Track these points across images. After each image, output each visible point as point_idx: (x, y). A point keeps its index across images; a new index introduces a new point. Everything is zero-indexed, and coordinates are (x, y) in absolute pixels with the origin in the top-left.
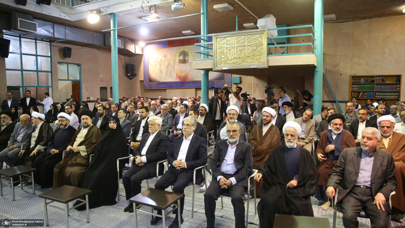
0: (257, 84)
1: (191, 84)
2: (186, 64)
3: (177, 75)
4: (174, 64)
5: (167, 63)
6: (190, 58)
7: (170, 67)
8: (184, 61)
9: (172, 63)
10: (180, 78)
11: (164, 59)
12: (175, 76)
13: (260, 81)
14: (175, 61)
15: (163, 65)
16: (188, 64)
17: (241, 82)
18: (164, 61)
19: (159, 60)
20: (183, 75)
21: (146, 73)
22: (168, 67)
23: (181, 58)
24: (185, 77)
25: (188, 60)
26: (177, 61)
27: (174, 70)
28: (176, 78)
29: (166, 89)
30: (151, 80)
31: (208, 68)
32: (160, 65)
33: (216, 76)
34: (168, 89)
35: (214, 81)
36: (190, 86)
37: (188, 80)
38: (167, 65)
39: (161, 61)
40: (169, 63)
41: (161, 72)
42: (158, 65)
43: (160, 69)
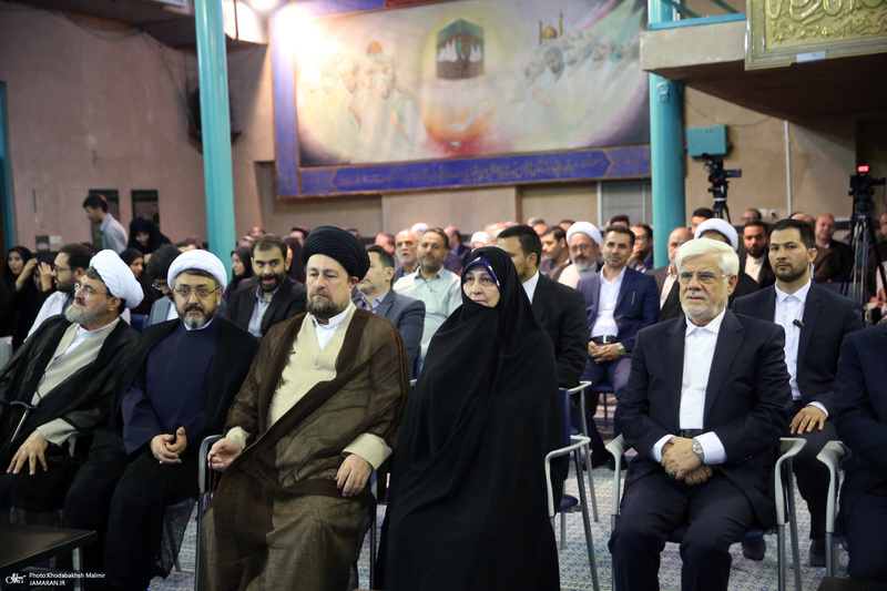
0: (806, 156)
1: (496, 169)
2: (471, 81)
3: (430, 131)
4: (418, 84)
5: (381, 80)
6: (491, 55)
7: (396, 95)
8: (461, 70)
9: (405, 79)
10: (444, 142)
11: (367, 62)
12: (422, 136)
13: (820, 139)
14: (418, 69)
15: (363, 92)
16: (480, 80)
17: (730, 148)
18: (371, 72)
19: (347, 66)
20: (460, 128)
21: (287, 128)
22: (387, 96)
23: (450, 54)
24: (470, 141)
25: (481, 62)
26: (430, 67)
27: (417, 109)
28: (426, 145)
29: (378, 197)
30: (308, 158)
31: (718, 59)
32: (353, 90)
33: (616, 129)
34: (392, 194)
35: (604, 150)
36: (495, 177)
37: (484, 153)
38: (385, 89)
39: (355, 72)
40: (394, 80)
41: (358, 119)
42: (341, 90)
43: (351, 109)
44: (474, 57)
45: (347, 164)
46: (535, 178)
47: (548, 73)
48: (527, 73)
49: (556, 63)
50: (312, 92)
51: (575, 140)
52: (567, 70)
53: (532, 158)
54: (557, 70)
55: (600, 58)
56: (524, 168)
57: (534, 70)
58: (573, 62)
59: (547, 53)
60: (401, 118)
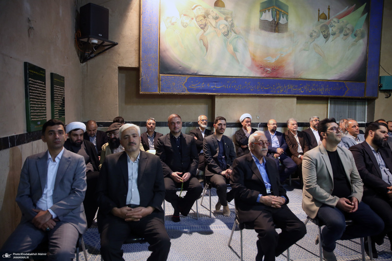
1: (290, 87)
2: (280, 34)
3: (253, 59)
4: (247, 30)
5: (223, 24)
6: (291, 22)
7: (232, 35)
8: (275, 27)
10: (262, 68)
14: (248, 22)
15: (210, 30)
16: (285, 35)
18: (216, 18)
20: (272, 61)
22: (226, 35)
23: (268, 17)
24: (276, 69)
25: (286, 24)
26: (255, 22)
27: (246, 45)
28: (251, 68)
29: (215, 97)
30: (166, 67)
32: (203, 27)
33: (351, 72)
34: (222, 96)
35: (345, 82)
36: (290, 91)
38: (226, 30)
39: (206, 16)
40: (232, 25)
41: (206, 46)
42: (194, 26)
43: (201, 39)
44: (282, 21)
45: (196, 74)
46: (310, 93)
47: (321, 38)
48: (311, 36)
49: (326, 33)
50: (173, 24)
51: (332, 76)
52: (331, 38)
54: (326, 37)
55: (346, 35)
56: (305, 88)
57: (314, 34)
58: (334, 34)
59: (322, 27)
60: (235, 50)
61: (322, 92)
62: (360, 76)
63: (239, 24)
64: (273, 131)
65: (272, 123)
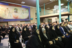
3: (13, 16)
4: (12, 12)
6: (19, 11)
8: (16, 12)
10: (15, 18)
11: (7, 10)
12: (13, 17)
15: (6, 12)
16: (18, 13)
20: (16, 16)
22: (9, 13)
28: (13, 18)
29: (8, 22)
32: (5, 12)
37: (18, 19)
39: (5, 10)
44: (17, 11)
45: (5, 19)
51: (25, 18)
53: (22, 19)
54: (23, 13)
60: (11, 15)
61: (23, 20)
62: (28, 18)
63: (11, 12)
64: (17, 26)
65: (17, 25)
